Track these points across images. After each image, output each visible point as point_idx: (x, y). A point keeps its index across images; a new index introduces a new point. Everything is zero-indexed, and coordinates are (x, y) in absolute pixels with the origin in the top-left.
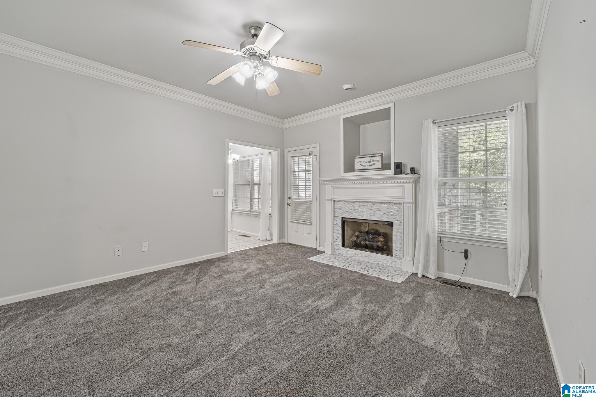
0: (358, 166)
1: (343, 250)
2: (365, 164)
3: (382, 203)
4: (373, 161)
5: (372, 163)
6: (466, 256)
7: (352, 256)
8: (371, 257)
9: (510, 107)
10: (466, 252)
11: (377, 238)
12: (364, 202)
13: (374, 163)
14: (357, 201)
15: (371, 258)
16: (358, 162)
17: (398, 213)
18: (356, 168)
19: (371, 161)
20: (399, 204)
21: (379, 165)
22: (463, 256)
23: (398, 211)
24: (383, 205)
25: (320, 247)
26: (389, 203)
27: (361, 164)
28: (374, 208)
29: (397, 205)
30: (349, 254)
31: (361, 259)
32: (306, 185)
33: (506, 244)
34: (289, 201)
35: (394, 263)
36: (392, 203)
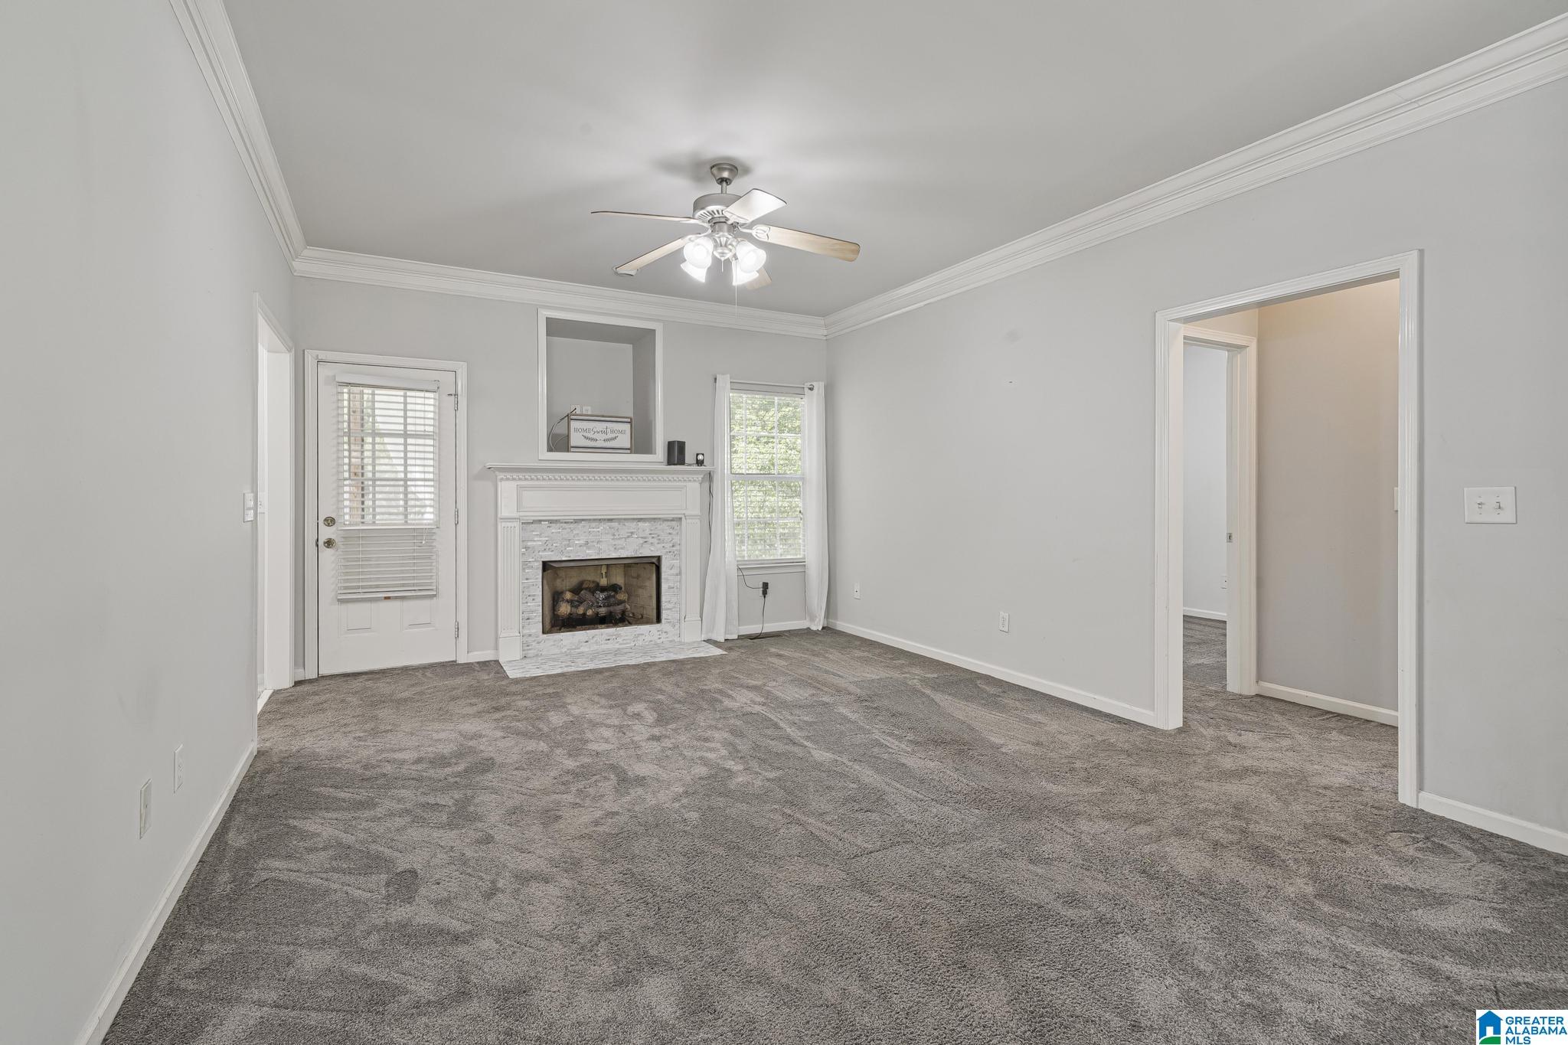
0: (576, 439)
1: (548, 639)
2: (594, 437)
3: (640, 520)
4: (613, 431)
5: (610, 436)
6: (765, 593)
7: (574, 647)
8: (619, 635)
9: (808, 385)
10: (765, 586)
11: (614, 596)
12: (600, 520)
13: (614, 435)
14: (583, 520)
15: (618, 639)
16: (577, 430)
17: (670, 537)
18: (573, 443)
19: (609, 430)
20: (672, 520)
21: (625, 441)
22: (761, 592)
23: (670, 534)
24: (641, 524)
25: (470, 654)
26: (655, 519)
27: (585, 434)
28: (624, 531)
29: (669, 523)
30: (565, 646)
31: (595, 647)
32: (406, 480)
33: (805, 565)
34: (327, 533)
35: (664, 635)
36: (660, 519)
